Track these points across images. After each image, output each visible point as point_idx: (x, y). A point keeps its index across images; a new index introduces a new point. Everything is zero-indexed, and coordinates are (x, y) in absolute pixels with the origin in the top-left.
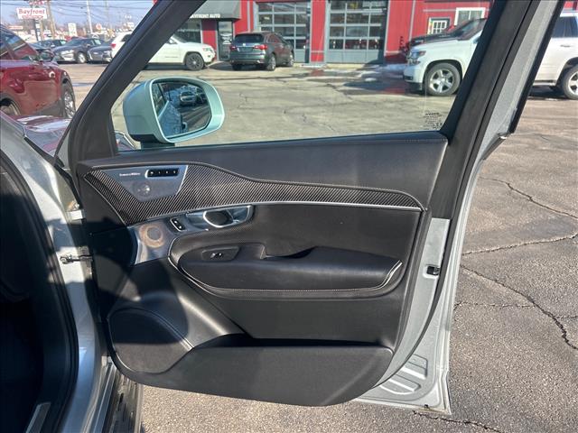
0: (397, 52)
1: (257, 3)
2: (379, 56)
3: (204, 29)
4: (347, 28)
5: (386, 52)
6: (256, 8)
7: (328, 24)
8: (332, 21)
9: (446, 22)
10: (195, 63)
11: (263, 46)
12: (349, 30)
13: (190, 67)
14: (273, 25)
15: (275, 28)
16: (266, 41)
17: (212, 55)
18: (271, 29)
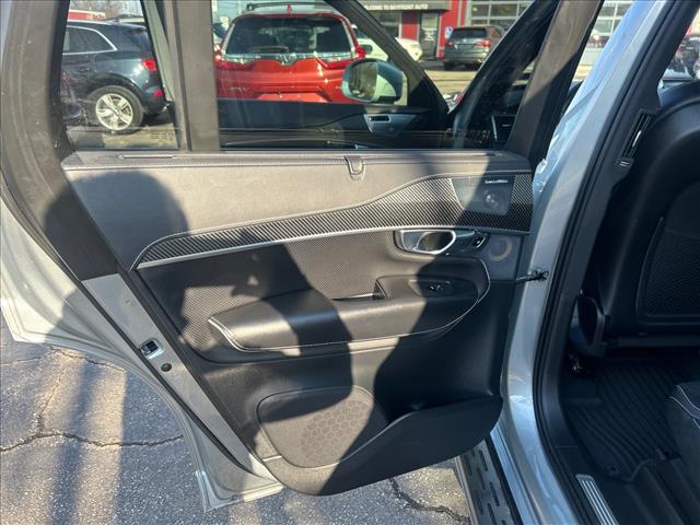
3: (404, 22)
11: (487, 43)
14: (489, 18)
15: (492, 22)
16: (490, 36)
17: (420, 53)
18: (486, 21)
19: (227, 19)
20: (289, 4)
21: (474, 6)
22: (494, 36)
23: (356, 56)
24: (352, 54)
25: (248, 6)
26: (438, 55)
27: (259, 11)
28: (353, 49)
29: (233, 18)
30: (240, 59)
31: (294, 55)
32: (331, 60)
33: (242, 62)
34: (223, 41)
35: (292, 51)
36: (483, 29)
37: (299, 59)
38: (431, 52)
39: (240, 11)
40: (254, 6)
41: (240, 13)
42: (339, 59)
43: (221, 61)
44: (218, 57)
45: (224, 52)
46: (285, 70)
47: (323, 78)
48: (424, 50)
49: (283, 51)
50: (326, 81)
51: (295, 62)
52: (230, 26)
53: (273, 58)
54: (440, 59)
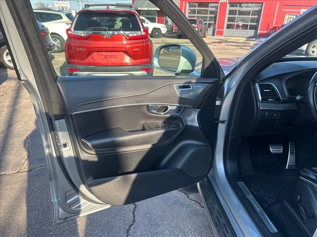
0: (265, 32)
1: (188, 3)
2: (254, 34)
3: (158, 16)
4: (238, 17)
5: (259, 32)
6: (188, 5)
7: (227, 16)
8: (229, 14)
9: (295, 17)
10: (157, 34)
11: (196, 26)
12: (239, 19)
13: (154, 36)
14: (196, 15)
15: (197, 17)
16: (197, 23)
17: (166, 30)
18: (195, 17)
19: (75, 11)
20: (108, 5)
21: (189, 10)
22: (199, 23)
23: (143, 33)
24: (142, 33)
25: (86, 5)
26: (174, 31)
27: (91, 8)
28: (142, 30)
29: (78, 12)
30: (82, 33)
31: (111, 32)
32: (131, 35)
33: (83, 35)
34: (72, 23)
35: (110, 30)
36: (195, 20)
37: (113, 34)
38: (171, 30)
39: (81, 8)
40: (89, 6)
41: (81, 9)
42: (135, 35)
43: (71, 34)
44: (70, 32)
45: (72, 29)
46: (107, 40)
47: (126, 44)
48: (167, 29)
49: (105, 30)
50: (128, 46)
51: (112, 35)
52: (76, 16)
53: (99, 33)
54: (175, 33)
